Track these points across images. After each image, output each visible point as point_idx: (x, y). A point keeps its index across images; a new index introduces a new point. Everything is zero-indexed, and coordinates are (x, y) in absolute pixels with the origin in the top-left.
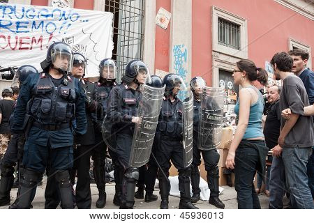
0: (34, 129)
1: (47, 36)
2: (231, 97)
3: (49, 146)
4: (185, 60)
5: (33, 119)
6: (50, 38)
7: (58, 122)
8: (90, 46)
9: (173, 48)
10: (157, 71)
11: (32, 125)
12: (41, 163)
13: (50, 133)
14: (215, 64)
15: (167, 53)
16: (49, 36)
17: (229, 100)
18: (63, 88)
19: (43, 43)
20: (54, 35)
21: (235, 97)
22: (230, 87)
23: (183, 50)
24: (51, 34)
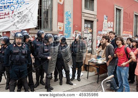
0: (13, 66)
1: (11, 12)
2: (90, 31)
3: (19, 71)
4: (70, 17)
5: (12, 62)
6: (13, 13)
7: (22, 63)
8: (30, 15)
9: (65, 13)
10: (59, 23)
11: (12, 64)
12: (17, 77)
13: (19, 67)
14: (83, 18)
15: (63, 15)
16: (12, 12)
17: (89, 32)
18: (23, 50)
19: (10, 15)
20: (14, 11)
21: (91, 31)
22: (89, 27)
23: (69, 13)
24: (13, 11)
